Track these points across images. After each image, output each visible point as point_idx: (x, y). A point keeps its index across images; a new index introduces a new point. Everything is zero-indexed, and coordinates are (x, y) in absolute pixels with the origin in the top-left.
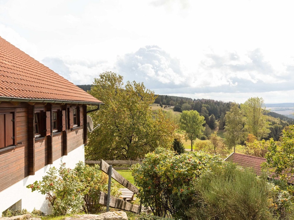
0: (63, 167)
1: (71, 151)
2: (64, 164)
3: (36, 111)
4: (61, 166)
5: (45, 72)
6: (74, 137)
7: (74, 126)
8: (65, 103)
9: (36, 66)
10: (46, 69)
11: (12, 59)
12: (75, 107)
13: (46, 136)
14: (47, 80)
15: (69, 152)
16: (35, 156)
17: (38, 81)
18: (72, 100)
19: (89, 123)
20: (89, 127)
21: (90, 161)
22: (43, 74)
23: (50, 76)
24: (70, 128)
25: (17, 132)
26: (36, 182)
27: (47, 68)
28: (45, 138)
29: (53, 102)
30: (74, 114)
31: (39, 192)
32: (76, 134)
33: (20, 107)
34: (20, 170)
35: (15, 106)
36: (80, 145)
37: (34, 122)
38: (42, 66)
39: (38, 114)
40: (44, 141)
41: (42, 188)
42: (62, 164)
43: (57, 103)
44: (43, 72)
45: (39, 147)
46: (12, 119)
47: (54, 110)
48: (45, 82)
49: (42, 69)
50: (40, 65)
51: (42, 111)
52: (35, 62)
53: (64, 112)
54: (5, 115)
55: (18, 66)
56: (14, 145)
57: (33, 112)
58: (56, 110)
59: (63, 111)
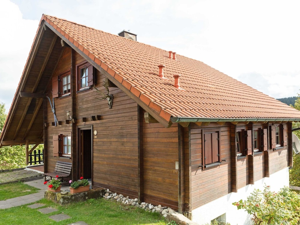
0: (267, 190)
1: (273, 173)
2: (268, 187)
3: (238, 130)
4: (265, 189)
5: (244, 90)
6: (277, 159)
7: (276, 146)
8: (267, 121)
9: (235, 84)
10: (245, 87)
11: (214, 82)
12: (278, 125)
13: (247, 156)
14: (246, 98)
15: (271, 174)
16: (237, 175)
17: (239, 100)
18: (276, 117)
19: (294, 143)
20: (295, 147)
21: (294, 187)
22: (243, 92)
23: (249, 93)
24: (272, 148)
25: (222, 150)
26: (241, 201)
27: (245, 85)
28: (246, 157)
29: (256, 120)
30: (277, 132)
31: (245, 211)
32: (279, 155)
33: (224, 126)
34: (225, 186)
35: (219, 126)
36: (283, 167)
37: (236, 141)
38: (241, 84)
39: (239, 133)
40: (245, 160)
41: (248, 208)
42: (266, 186)
43: (259, 122)
44: (242, 90)
45: (241, 166)
46: (217, 138)
47: (255, 128)
48: (245, 100)
49: (241, 87)
50: (238, 84)
51: (243, 130)
52: (234, 81)
53: (265, 131)
54: (212, 134)
55: (220, 88)
56: (219, 162)
57: (235, 131)
58: (257, 129)
59: (264, 129)
